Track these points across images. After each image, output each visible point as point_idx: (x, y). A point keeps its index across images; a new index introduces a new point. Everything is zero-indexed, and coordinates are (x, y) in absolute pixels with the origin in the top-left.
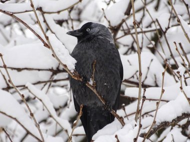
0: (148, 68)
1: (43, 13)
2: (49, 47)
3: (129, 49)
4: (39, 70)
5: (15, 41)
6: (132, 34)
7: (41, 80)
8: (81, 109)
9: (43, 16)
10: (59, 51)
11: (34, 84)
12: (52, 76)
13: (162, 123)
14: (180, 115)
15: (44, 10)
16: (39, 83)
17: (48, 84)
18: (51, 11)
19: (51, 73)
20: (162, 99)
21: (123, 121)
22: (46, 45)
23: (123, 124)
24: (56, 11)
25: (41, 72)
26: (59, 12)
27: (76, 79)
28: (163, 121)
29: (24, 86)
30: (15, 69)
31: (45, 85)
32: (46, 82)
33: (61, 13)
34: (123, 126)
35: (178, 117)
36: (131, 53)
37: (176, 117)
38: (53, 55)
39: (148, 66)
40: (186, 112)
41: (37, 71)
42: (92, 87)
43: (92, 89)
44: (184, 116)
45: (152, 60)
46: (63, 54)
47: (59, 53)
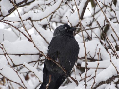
0: (96, 49)
1: (32, 21)
2: (32, 42)
3: (86, 39)
4: (32, 54)
5: (21, 38)
6: (85, 30)
7: (33, 61)
8: (50, 77)
9: (32, 23)
10: (38, 43)
11: (29, 63)
12: (39, 58)
13: (101, 82)
14: (111, 76)
15: (32, 19)
16: (32, 62)
17: (38, 62)
18: (36, 20)
19: (39, 56)
20: (98, 67)
21: (77, 82)
22: (30, 40)
23: (77, 84)
24: (39, 19)
25: (33, 55)
26: (41, 20)
27: (48, 59)
28: (101, 81)
29: (23, 64)
30: (17, 55)
31: (35, 63)
32: (36, 61)
33: (42, 20)
34: (78, 85)
35: (110, 78)
36: (87, 41)
37: (109, 78)
38: (34, 46)
39: (95, 48)
40: (115, 75)
41: (31, 55)
42: (58, 63)
43: (58, 65)
44: (113, 77)
45: (98, 45)
46: (40, 45)
47: (38, 45)
